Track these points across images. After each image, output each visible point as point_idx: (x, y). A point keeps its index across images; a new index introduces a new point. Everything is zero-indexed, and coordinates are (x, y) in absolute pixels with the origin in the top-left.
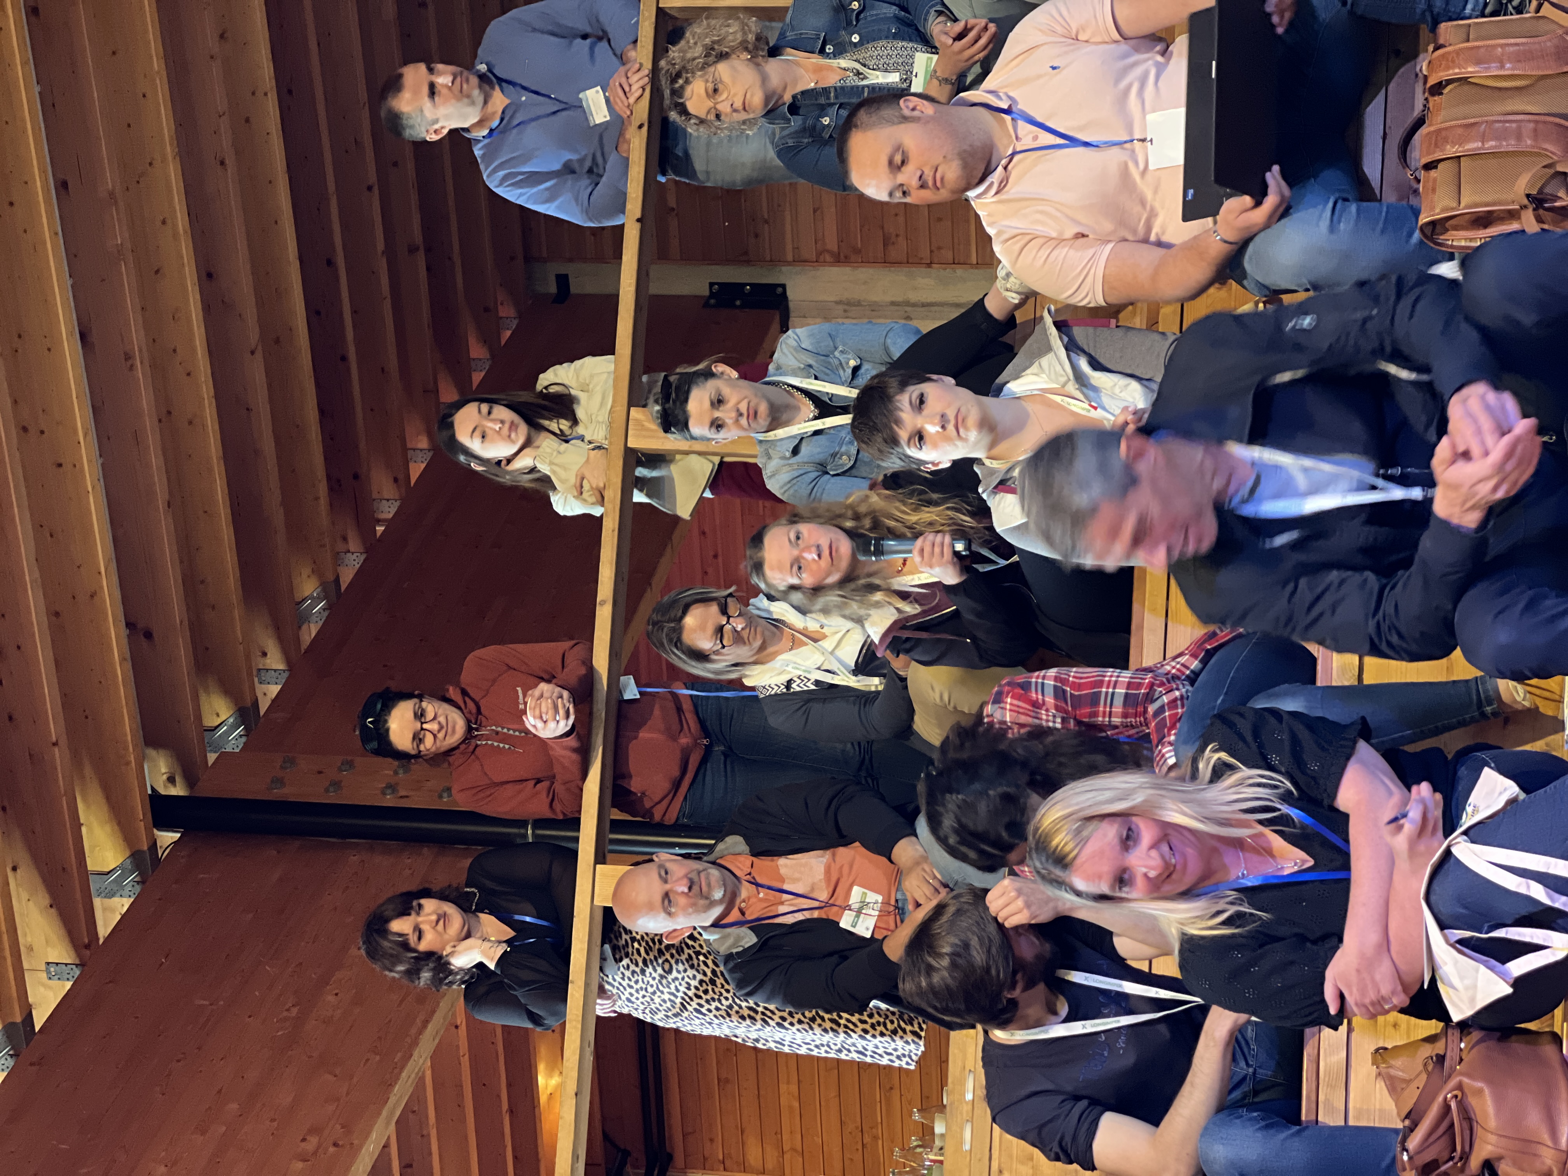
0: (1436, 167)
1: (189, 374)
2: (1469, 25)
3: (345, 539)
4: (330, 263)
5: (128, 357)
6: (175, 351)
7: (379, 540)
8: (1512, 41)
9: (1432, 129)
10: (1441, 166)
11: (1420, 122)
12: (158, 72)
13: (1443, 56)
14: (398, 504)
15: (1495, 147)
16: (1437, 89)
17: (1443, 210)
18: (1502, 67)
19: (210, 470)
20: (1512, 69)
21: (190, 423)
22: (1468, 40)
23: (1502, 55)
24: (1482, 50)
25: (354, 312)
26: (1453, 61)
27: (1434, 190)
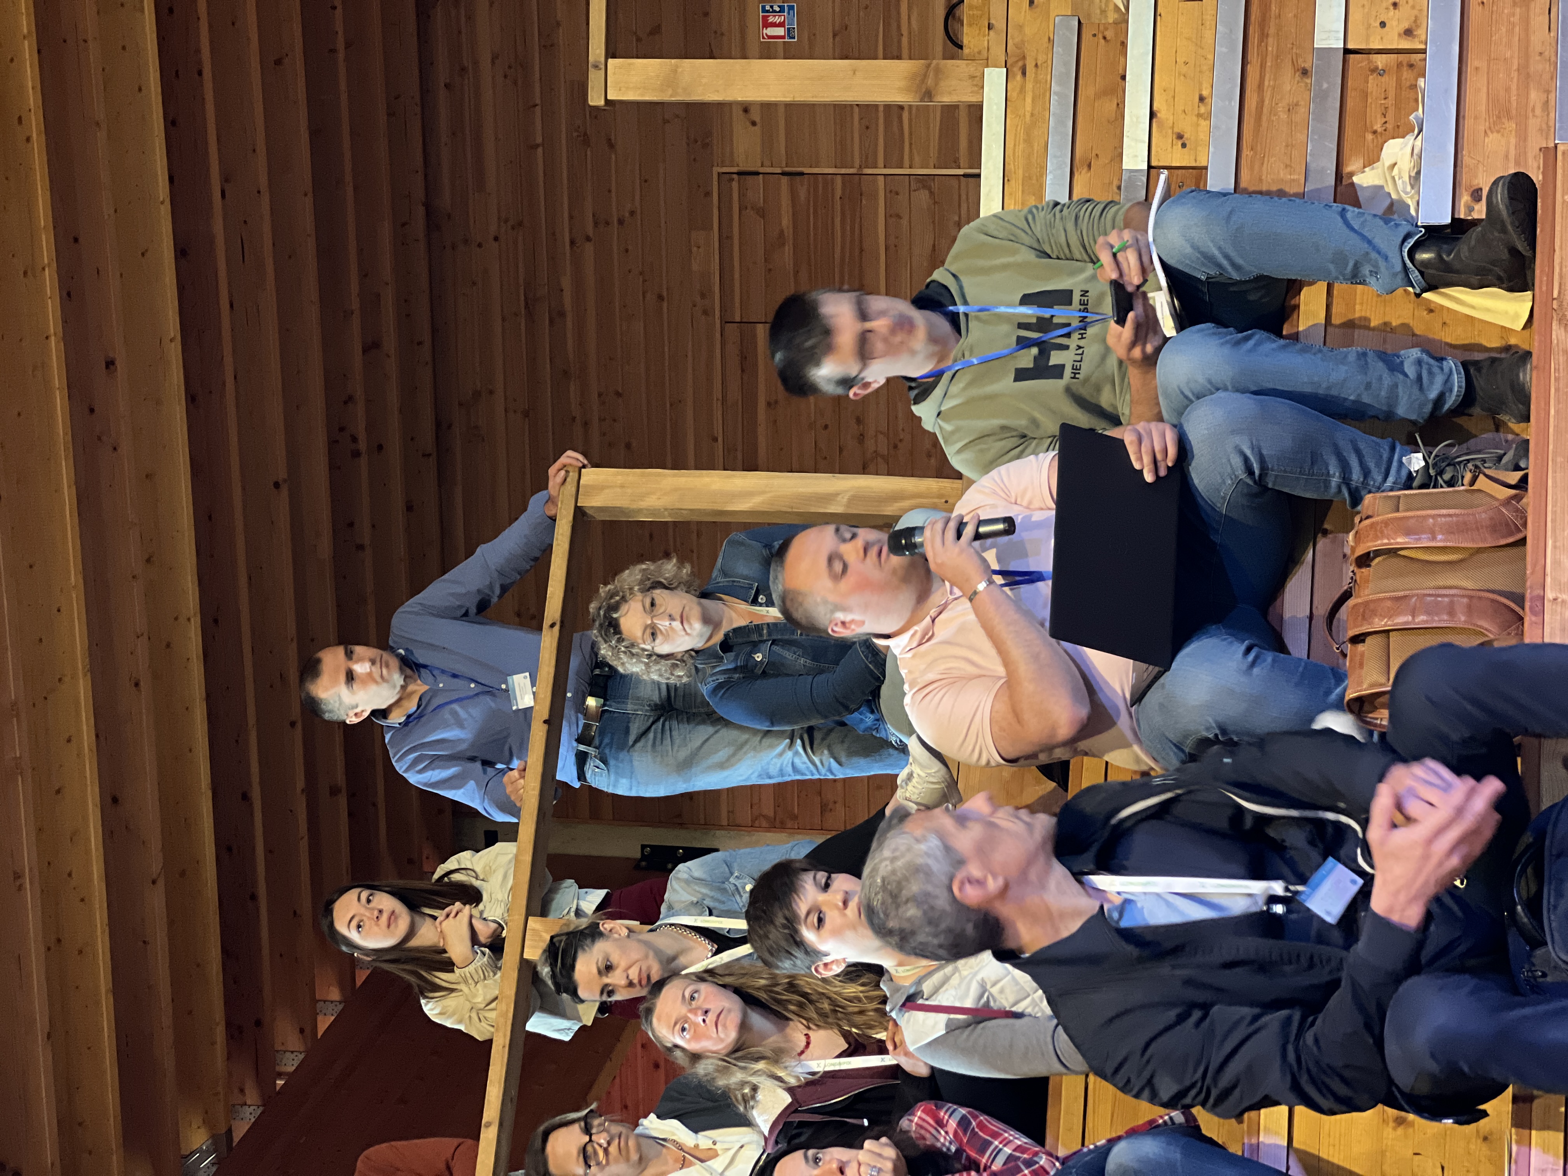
0: (1363, 641)
1: (82, 900)
2: (1399, 497)
3: (242, 1091)
4: (245, 797)
5: (18, 876)
6: (70, 875)
7: (279, 1093)
8: (1444, 512)
9: (1359, 600)
10: (1369, 640)
11: (1346, 596)
12: (75, 587)
13: (1372, 525)
14: (302, 1056)
15: (1426, 622)
16: (1364, 561)
17: (1372, 686)
18: (1434, 538)
19: (98, 1003)
20: (1444, 541)
21: (80, 952)
22: (1398, 510)
23: (1434, 525)
24: (1412, 521)
25: (269, 851)
26: (1382, 532)
27: (1361, 665)
